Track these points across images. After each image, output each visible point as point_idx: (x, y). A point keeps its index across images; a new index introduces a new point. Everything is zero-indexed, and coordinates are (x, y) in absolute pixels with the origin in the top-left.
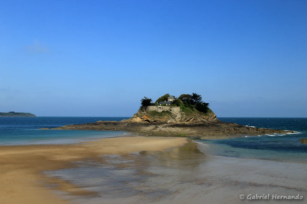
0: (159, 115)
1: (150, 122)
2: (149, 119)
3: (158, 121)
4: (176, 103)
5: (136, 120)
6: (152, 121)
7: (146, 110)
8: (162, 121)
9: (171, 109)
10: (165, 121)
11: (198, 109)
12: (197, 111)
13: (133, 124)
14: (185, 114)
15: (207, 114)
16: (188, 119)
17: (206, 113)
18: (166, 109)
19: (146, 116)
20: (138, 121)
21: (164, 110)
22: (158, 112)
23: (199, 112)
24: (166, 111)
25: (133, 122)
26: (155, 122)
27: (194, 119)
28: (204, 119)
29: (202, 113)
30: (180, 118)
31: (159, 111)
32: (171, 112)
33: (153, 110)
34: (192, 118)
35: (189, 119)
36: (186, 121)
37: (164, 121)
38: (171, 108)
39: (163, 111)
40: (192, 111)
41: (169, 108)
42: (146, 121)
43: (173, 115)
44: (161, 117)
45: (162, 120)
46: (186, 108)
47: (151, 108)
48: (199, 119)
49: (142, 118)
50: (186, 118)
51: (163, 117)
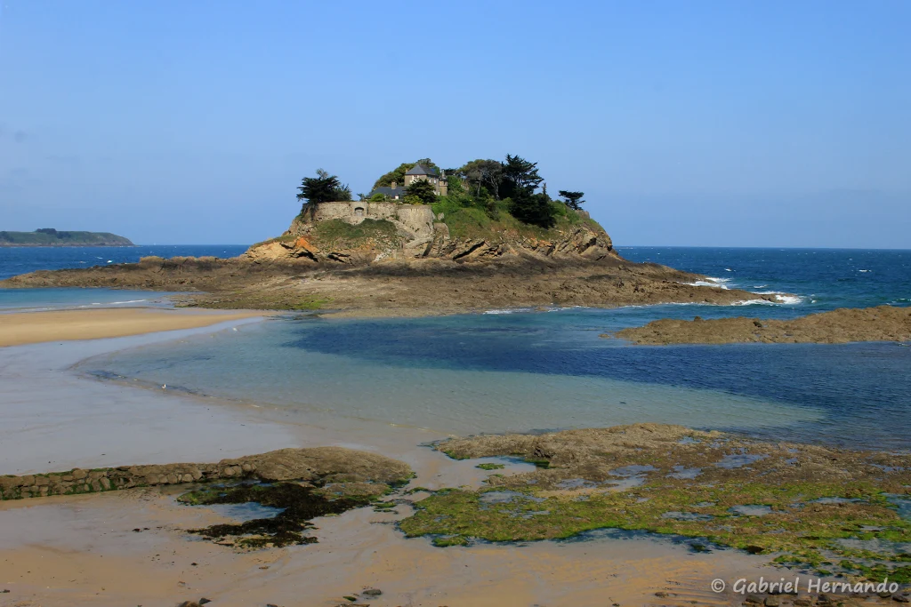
0: (348, 235)
1: (316, 260)
2: (313, 250)
3: (342, 255)
4: (419, 191)
5: (267, 252)
6: (321, 257)
7: (312, 216)
8: (356, 256)
9: (401, 212)
10: (367, 256)
11: (516, 213)
12: (513, 219)
13: (257, 267)
14: (447, 230)
15: (551, 229)
16: (462, 248)
17: (547, 228)
18: (380, 214)
19: (305, 237)
20: (274, 257)
21: (372, 217)
22: (350, 225)
23: (517, 223)
24: (379, 221)
25: (256, 260)
26: (332, 261)
27: (490, 250)
28: (534, 248)
29: (530, 226)
30: (425, 246)
31: (352, 220)
32: (396, 222)
33: (336, 217)
34: (479, 246)
35: (467, 250)
36: (451, 256)
37: (362, 255)
38: (399, 208)
39: (368, 221)
40: (486, 220)
41: (393, 210)
42: (302, 255)
43: (399, 233)
44: (353, 241)
45: (357, 253)
46: (465, 209)
47: (331, 210)
48: (512, 249)
49: (290, 244)
50: (452, 247)
51: (359, 243)
